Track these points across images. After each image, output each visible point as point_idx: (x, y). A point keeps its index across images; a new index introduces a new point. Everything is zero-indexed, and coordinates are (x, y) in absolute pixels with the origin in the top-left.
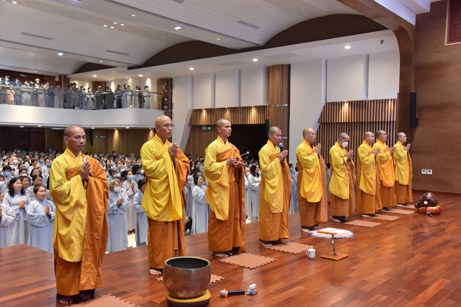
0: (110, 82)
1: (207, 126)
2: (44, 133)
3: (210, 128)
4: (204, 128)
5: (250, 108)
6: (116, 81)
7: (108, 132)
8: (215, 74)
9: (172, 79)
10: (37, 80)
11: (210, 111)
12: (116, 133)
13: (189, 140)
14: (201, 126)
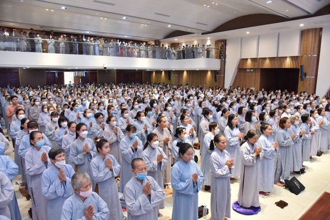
0: (182, 43)
1: (250, 69)
2: (142, 73)
3: (252, 70)
4: (248, 70)
5: (286, 58)
6: (185, 42)
7: (180, 72)
8: (259, 37)
9: (226, 40)
10: (144, 43)
11: (253, 60)
12: (185, 73)
13: (236, 78)
14: (246, 69)
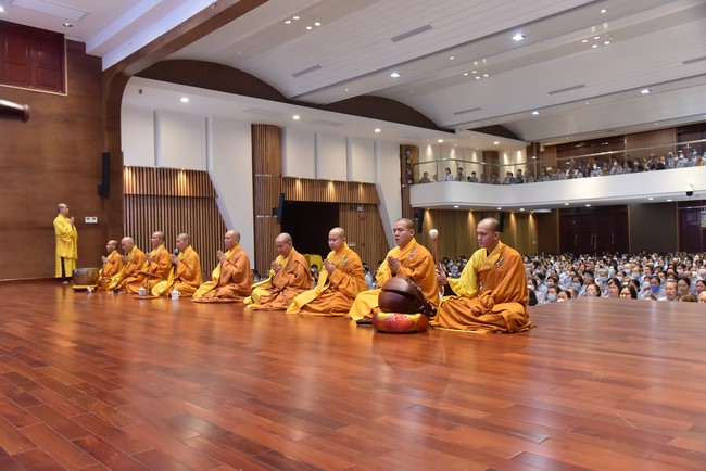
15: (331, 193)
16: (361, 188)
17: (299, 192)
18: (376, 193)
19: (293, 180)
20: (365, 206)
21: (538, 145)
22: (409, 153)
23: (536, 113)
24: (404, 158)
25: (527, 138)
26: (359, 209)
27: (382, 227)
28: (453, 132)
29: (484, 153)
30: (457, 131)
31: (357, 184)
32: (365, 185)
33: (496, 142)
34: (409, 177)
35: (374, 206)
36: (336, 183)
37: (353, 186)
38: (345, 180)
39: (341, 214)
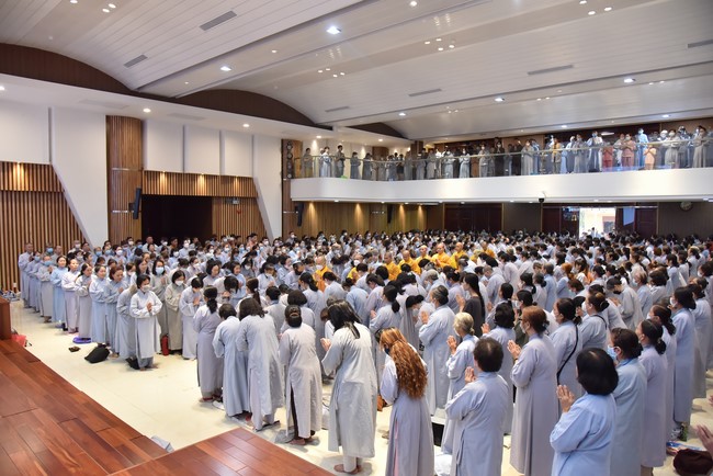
15: (201, 187)
16: (236, 182)
17: (163, 186)
18: (254, 187)
19: (156, 174)
20: (242, 199)
21: (421, 143)
22: (289, 147)
23: (402, 114)
24: (285, 152)
25: (410, 136)
26: (235, 202)
27: (261, 219)
28: (331, 128)
29: (374, 148)
30: (335, 128)
31: (232, 178)
32: (240, 179)
33: (381, 140)
34: (289, 171)
35: (251, 199)
36: (208, 177)
37: (227, 180)
38: (218, 174)
39: (215, 207)
